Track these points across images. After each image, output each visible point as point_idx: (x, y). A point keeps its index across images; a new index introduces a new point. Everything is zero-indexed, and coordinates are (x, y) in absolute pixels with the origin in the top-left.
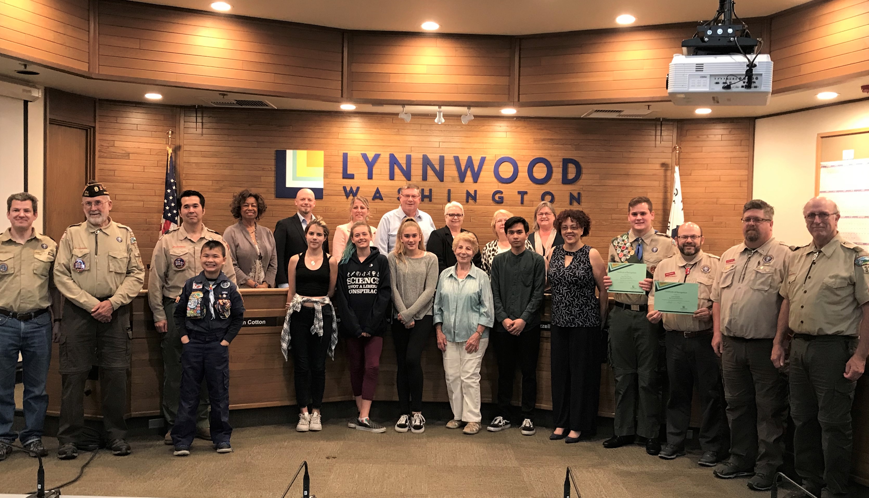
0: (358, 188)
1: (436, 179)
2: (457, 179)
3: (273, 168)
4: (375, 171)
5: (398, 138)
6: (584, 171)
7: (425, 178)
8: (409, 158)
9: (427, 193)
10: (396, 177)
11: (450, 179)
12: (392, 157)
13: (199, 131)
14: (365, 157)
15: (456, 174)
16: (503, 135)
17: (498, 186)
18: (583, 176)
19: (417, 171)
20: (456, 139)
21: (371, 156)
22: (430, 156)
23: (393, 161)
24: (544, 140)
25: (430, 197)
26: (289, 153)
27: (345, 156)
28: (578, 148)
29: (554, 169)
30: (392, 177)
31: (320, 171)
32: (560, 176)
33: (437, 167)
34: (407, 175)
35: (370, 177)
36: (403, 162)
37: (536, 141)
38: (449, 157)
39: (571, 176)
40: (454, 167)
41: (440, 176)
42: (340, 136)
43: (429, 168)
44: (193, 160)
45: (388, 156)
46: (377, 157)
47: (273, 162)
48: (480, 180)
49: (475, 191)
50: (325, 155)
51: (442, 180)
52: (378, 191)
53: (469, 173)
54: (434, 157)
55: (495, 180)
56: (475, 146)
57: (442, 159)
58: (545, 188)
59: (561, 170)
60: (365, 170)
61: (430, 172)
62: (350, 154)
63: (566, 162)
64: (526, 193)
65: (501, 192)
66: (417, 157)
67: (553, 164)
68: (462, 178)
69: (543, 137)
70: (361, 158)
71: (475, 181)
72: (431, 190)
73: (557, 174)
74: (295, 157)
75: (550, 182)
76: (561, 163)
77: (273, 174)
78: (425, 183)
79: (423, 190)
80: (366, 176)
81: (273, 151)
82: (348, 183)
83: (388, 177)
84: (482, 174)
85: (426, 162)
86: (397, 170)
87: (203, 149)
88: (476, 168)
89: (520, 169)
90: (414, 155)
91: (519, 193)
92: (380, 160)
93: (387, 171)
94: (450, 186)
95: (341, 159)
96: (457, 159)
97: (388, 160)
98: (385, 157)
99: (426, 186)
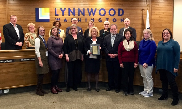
0: (60, 18)
1: (82, 15)
2: (88, 15)
3: (35, 13)
4: (64, 13)
5: (71, 3)
6: (125, 12)
7: (79, 15)
8: (74, 9)
9: (80, 19)
10: (71, 15)
11: (86, 15)
12: (69, 9)
13: (13, 3)
14: (61, 9)
15: (88, 14)
16: (101, 2)
17: (100, 17)
18: (124, 14)
19: (76, 13)
20: (88, 4)
21: (63, 9)
22: (80, 9)
23: (70, 10)
24: (113, 3)
25: (80, 21)
26: (39, 9)
27: (56, 9)
28: (123, 5)
29: (116, 12)
30: (69, 15)
31: (49, 14)
32: (118, 14)
33: (82, 12)
34: (74, 14)
35: (63, 15)
36: (72, 10)
37: (111, 4)
38: (86, 9)
39: (121, 14)
40: (87, 12)
41: (83, 14)
42: (54, 3)
43: (80, 12)
44: (11, 11)
45: (68, 9)
46: (65, 9)
47: (35, 12)
48: (95, 15)
49: (94, 19)
50: (50, 9)
51: (84, 16)
52: (65, 19)
53: (92, 13)
54: (81, 9)
55: (99, 15)
56: (93, 5)
57: (84, 9)
58: (114, 17)
59: (118, 12)
60: (62, 13)
61: (80, 13)
62: (57, 9)
63: (119, 10)
64: (108, 19)
65: (101, 19)
66: (76, 9)
67: (116, 10)
68: (90, 15)
69: (112, 3)
70: (60, 10)
71: (94, 16)
72: (81, 19)
73: (117, 13)
74: (41, 10)
75: (115, 15)
76: (118, 10)
77: (35, 15)
78: (79, 16)
79: (78, 19)
80: (62, 15)
81: (35, 8)
82: (57, 17)
83: (68, 15)
84: (95, 13)
85: (79, 10)
86: (71, 13)
87: (14, 8)
88: (94, 12)
89: (106, 12)
90: (75, 9)
91: (106, 19)
92: (66, 10)
93: (68, 13)
94: (86, 17)
95: (54, 10)
96: (88, 9)
97: (68, 10)
98: (67, 9)
99: (79, 17)
